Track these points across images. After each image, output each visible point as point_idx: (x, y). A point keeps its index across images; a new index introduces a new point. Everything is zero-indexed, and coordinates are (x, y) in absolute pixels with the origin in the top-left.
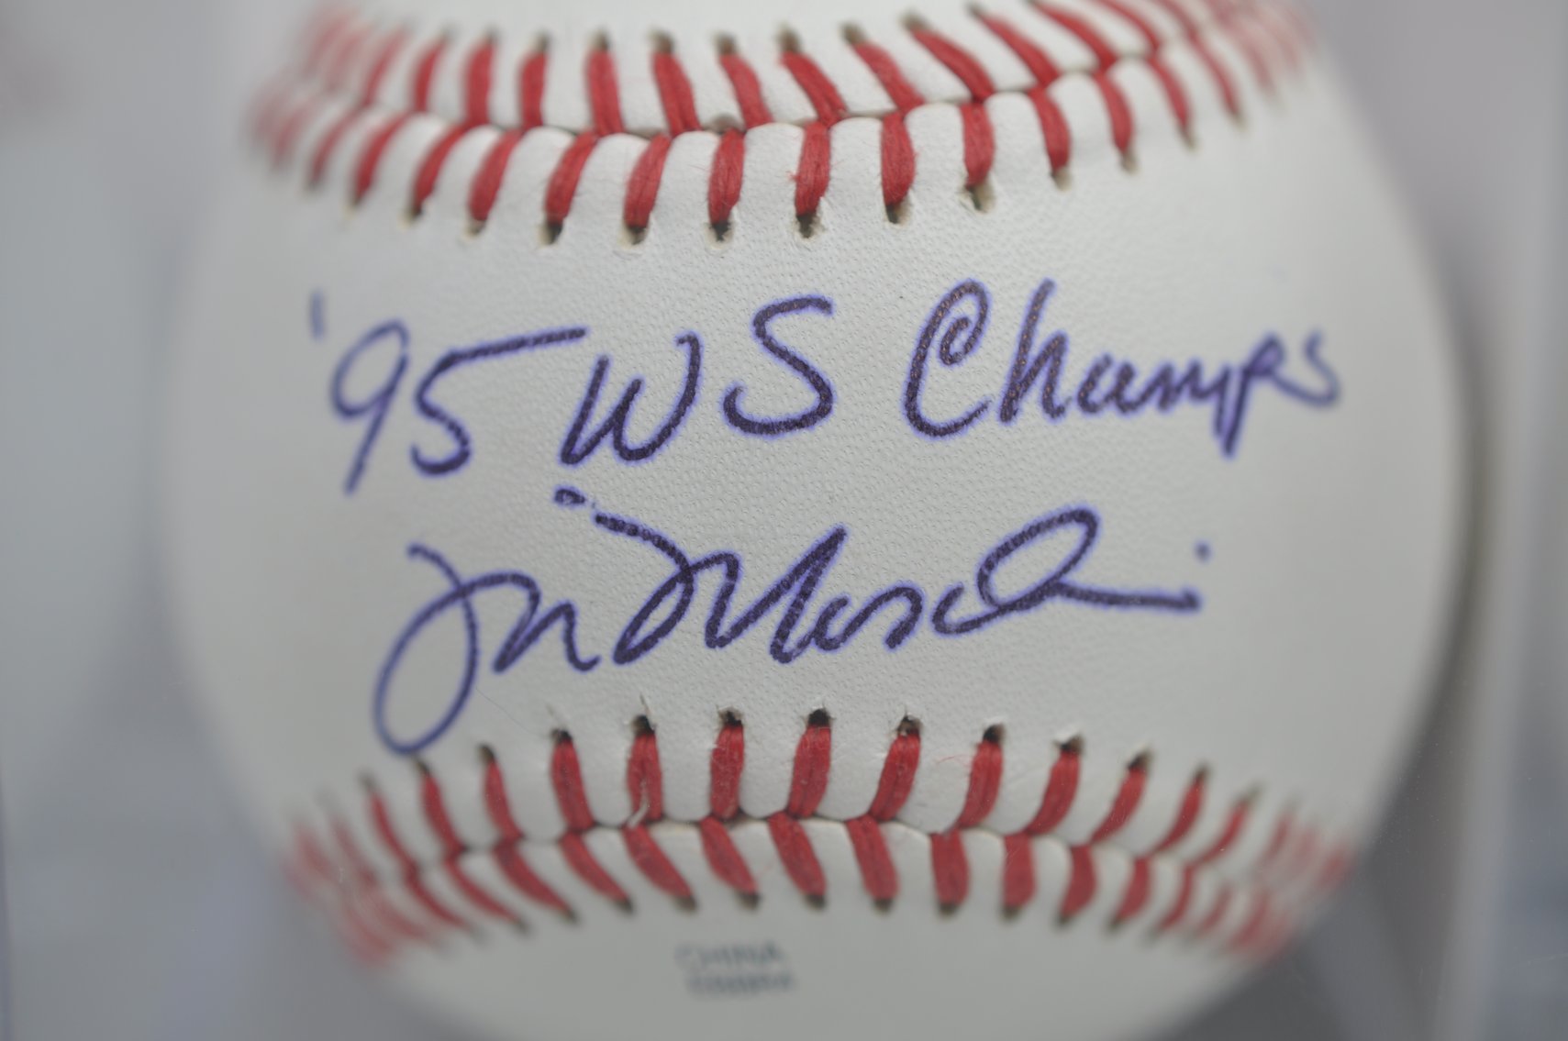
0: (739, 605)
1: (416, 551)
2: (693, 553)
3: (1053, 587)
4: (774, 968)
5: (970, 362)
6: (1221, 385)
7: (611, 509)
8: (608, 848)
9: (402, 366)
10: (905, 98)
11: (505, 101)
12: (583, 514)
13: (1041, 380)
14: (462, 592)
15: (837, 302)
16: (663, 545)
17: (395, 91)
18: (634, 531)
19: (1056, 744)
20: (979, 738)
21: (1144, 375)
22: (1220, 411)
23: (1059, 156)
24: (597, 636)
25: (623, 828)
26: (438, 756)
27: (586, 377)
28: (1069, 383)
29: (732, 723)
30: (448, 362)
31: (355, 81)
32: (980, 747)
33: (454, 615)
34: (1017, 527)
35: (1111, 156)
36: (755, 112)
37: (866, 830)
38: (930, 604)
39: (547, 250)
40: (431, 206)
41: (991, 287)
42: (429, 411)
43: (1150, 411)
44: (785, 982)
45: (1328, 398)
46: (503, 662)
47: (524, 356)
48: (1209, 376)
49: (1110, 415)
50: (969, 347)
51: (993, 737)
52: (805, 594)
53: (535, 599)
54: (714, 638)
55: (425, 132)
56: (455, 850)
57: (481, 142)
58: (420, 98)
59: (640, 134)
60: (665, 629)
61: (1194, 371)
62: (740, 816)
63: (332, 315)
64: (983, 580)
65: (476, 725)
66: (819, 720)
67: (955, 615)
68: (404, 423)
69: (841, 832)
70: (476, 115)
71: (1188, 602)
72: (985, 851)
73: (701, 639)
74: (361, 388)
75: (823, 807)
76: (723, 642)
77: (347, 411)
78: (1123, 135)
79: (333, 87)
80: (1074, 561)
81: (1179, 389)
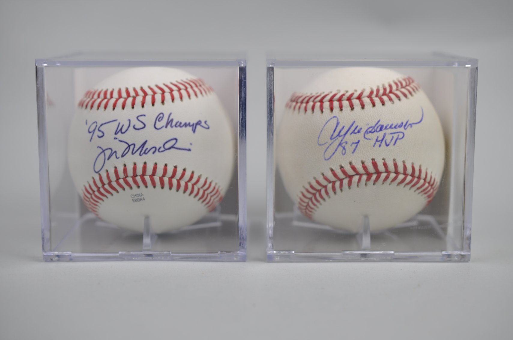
0: (135, 149)
1: (98, 147)
2: (130, 144)
3: (172, 147)
4: (142, 197)
5: (162, 121)
6: (193, 125)
7: (120, 139)
8: (121, 181)
9: (96, 126)
10: (155, 93)
11: (108, 96)
12: (117, 140)
13: (170, 123)
14: (104, 151)
15: (146, 115)
16: (126, 143)
17: (96, 96)
18: (123, 142)
19: (174, 166)
20: (164, 165)
21: (183, 123)
22: (193, 128)
23: (173, 100)
24: (119, 154)
25: (123, 178)
26: (101, 172)
27: (118, 125)
28: (174, 123)
29: (135, 164)
30: (101, 125)
31: (91, 97)
32: (165, 166)
33: (103, 154)
34: (168, 140)
35: (180, 99)
36: (137, 95)
37: (151, 177)
38: (158, 149)
39: (113, 111)
40: (100, 108)
41: (164, 113)
42: (99, 131)
43: (184, 128)
44: (144, 199)
45: (208, 128)
46: (108, 159)
47: (110, 123)
48: (191, 124)
49: (179, 128)
50: (162, 120)
51: (166, 165)
52: (143, 148)
53: (112, 151)
54: (133, 154)
55: (99, 100)
56: (104, 184)
57: (106, 100)
58: (99, 97)
59: (124, 98)
60: (127, 153)
61: (189, 123)
62: (137, 176)
63: (88, 122)
64: (164, 146)
65: (105, 168)
66: (145, 163)
67: (161, 150)
68: (97, 133)
69: (148, 177)
70: (105, 97)
71: (189, 150)
72: (166, 180)
73: (131, 154)
74: (91, 130)
75: (146, 174)
76: (134, 154)
77: (90, 132)
78: (181, 98)
79: (89, 97)
80: (175, 144)
81: (187, 125)
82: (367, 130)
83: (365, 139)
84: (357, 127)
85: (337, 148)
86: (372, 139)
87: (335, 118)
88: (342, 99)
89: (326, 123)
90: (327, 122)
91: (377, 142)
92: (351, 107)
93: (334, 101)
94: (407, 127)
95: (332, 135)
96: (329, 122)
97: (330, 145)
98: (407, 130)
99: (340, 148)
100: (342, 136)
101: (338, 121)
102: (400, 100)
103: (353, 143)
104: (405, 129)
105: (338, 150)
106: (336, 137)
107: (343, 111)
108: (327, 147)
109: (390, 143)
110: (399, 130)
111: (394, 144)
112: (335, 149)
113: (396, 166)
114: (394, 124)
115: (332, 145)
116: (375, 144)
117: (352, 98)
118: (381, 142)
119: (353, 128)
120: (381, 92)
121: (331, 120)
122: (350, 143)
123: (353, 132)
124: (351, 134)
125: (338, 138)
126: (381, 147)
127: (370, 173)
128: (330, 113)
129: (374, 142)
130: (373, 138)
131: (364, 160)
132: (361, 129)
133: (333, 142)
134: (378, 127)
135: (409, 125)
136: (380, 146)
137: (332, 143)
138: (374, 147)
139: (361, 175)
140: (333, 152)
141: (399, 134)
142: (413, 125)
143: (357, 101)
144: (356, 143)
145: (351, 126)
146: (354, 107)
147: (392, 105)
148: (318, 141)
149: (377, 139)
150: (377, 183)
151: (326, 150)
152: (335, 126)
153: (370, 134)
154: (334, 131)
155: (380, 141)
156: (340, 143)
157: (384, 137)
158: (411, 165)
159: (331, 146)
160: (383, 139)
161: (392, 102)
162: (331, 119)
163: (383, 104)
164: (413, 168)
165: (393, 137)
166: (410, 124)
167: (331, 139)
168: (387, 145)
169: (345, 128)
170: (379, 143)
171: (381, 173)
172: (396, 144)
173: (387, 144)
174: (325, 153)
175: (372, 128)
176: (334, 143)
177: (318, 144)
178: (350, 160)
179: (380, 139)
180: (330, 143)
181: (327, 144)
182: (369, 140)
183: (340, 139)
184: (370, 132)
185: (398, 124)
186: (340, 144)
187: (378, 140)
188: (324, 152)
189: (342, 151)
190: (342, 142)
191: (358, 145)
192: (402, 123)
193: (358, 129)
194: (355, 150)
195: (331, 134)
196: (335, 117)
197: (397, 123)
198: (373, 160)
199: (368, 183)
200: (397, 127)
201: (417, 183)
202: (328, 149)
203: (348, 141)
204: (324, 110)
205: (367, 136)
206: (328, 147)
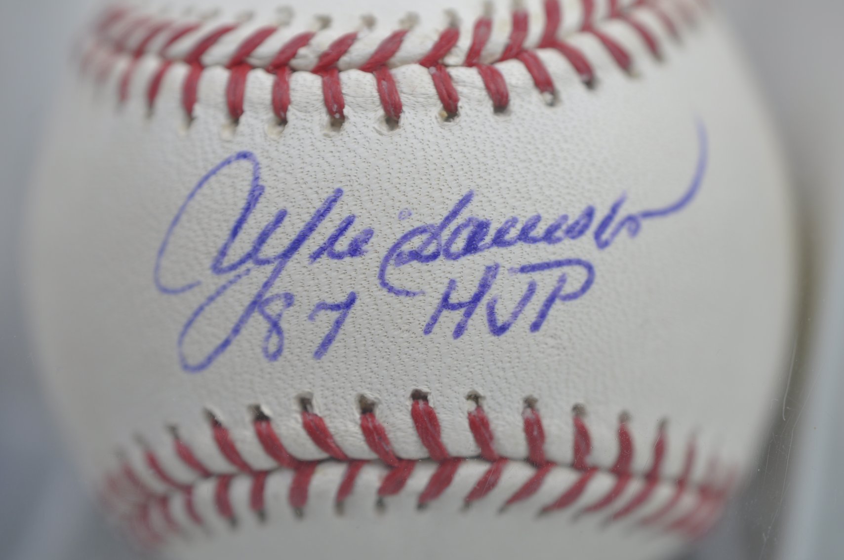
82: (397, 245)
83: (385, 291)
84: (349, 222)
85: (242, 321)
86: (423, 293)
87: (245, 164)
88: (294, 62)
89: (200, 185)
90: (206, 178)
91: (445, 312)
92: (331, 112)
93: (253, 67)
94: (615, 233)
95: (223, 253)
96: (213, 179)
97: (211, 299)
98: (608, 249)
99: (258, 325)
100: (267, 262)
101: (256, 179)
102: (590, 83)
103: (322, 306)
104: (603, 245)
105: (244, 332)
106: (242, 262)
107: (289, 128)
108: (196, 306)
109: (515, 315)
110: (566, 248)
111: (535, 327)
112: (231, 326)
113: (535, 433)
114: (544, 216)
115: (220, 299)
116: (434, 319)
117: (344, 60)
118: (468, 314)
119: (327, 228)
120: (500, 36)
121: (225, 170)
122: (306, 300)
123: (327, 249)
124: (316, 256)
125: (248, 270)
126: (465, 337)
127: (400, 460)
128: (227, 134)
129: (431, 311)
130: (426, 288)
131: (370, 396)
132: (369, 233)
133: (224, 288)
134: (456, 232)
135: (622, 224)
136: (459, 331)
137: (219, 293)
138: (431, 335)
139: (355, 465)
140: (223, 337)
141: (566, 269)
142: (646, 224)
143: (368, 80)
144: (336, 307)
145: (321, 215)
146: (347, 111)
147: (548, 111)
148: (157, 268)
149: (446, 298)
150: (435, 505)
151: (189, 324)
152: (242, 204)
153: (415, 263)
154: (235, 232)
155: (460, 305)
156: (260, 295)
157: (484, 286)
158: (614, 423)
159: (213, 305)
160: (477, 299)
161: (548, 97)
162: (228, 162)
163: (501, 103)
164: (625, 441)
165: (532, 289)
166: (631, 219)
167: (217, 268)
168: (499, 330)
169: (286, 220)
170: (457, 316)
171: (458, 460)
172: (544, 326)
173: (500, 321)
174: (183, 334)
175: (424, 237)
176: (229, 292)
177: (157, 281)
178: (306, 389)
179: (462, 294)
180: (213, 289)
181: (196, 289)
182: (402, 298)
183: (260, 274)
184: (416, 255)
185: (565, 218)
186: (258, 303)
187: (454, 299)
188: (180, 328)
189: (268, 338)
190: (268, 295)
191: (348, 320)
192: (590, 213)
193: (351, 234)
194: (328, 341)
195: (220, 243)
196: (244, 156)
197: (562, 213)
198: (418, 396)
199: (390, 500)
200: (559, 234)
201: (641, 499)
202: (200, 318)
203: (297, 290)
204: (198, 110)
205: (394, 275)
206: (201, 309)
